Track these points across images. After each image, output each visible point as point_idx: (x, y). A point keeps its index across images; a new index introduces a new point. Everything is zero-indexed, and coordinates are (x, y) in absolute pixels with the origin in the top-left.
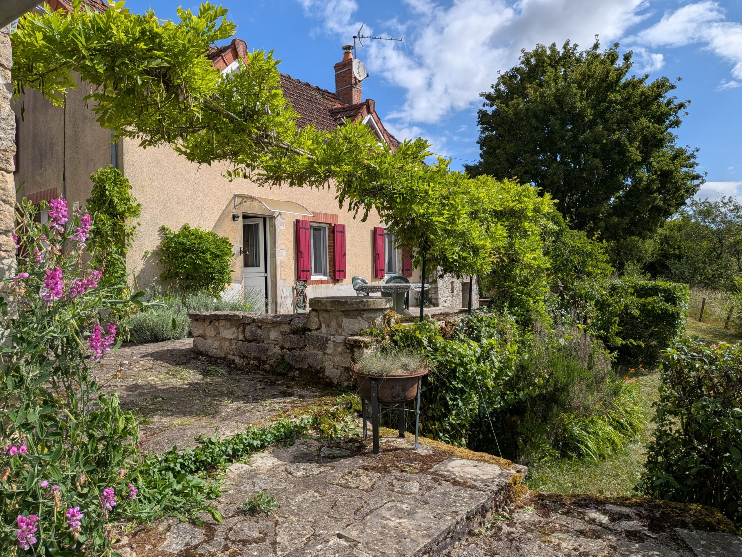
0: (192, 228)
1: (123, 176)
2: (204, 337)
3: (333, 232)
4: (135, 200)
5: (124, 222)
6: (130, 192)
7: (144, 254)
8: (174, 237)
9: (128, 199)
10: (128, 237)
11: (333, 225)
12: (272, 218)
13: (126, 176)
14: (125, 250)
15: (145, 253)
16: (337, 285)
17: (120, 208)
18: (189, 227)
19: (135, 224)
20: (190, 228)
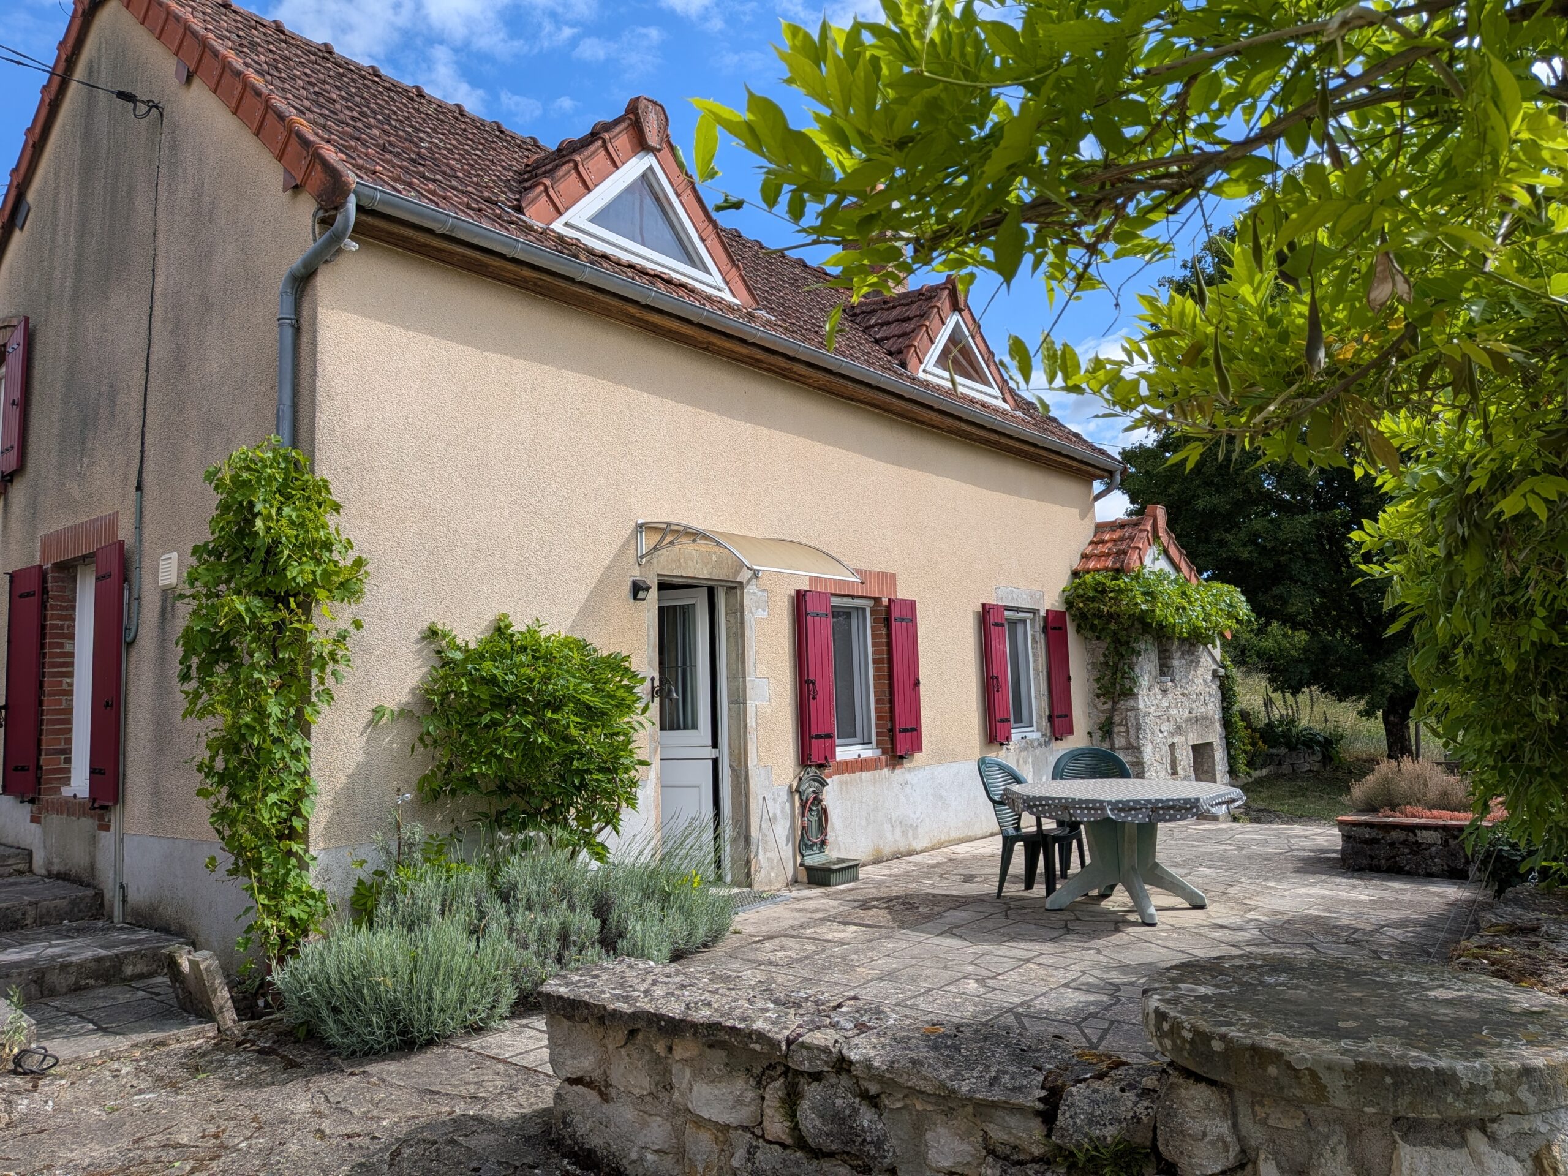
0: (518, 627)
1: (313, 472)
2: (603, 1090)
3: (888, 622)
4: (349, 545)
5: (309, 620)
6: (332, 520)
7: (369, 716)
8: (465, 661)
9: (327, 546)
10: (322, 669)
11: (885, 601)
12: (734, 588)
13: (322, 471)
14: (308, 710)
15: (374, 711)
16: (898, 771)
17: (299, 573)
18: (508, 627)
19: (344, 623)
20: (513, 629)
